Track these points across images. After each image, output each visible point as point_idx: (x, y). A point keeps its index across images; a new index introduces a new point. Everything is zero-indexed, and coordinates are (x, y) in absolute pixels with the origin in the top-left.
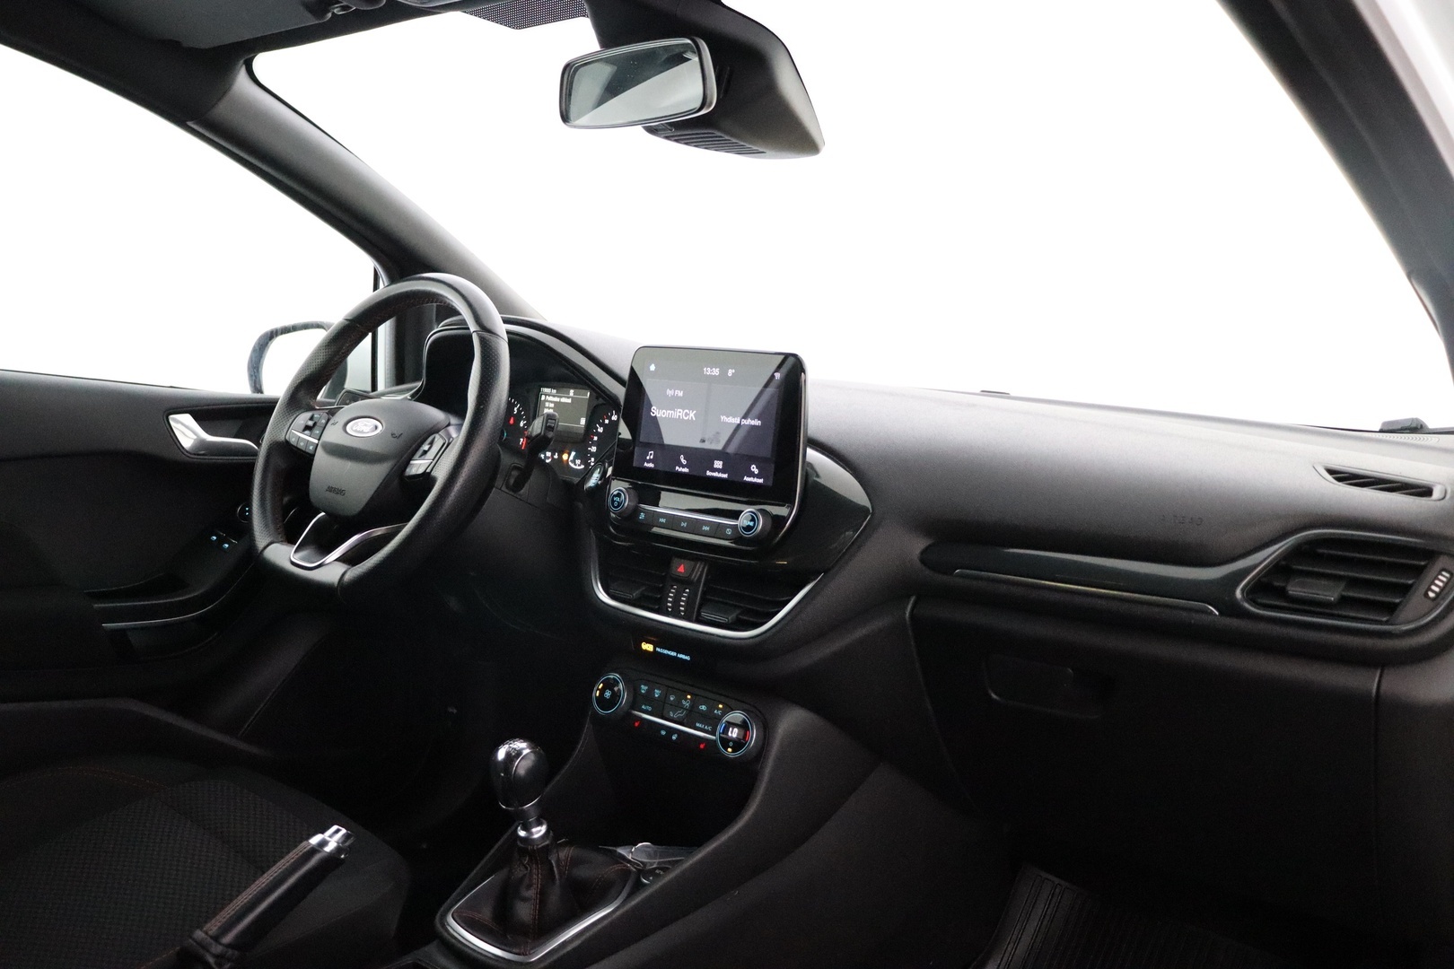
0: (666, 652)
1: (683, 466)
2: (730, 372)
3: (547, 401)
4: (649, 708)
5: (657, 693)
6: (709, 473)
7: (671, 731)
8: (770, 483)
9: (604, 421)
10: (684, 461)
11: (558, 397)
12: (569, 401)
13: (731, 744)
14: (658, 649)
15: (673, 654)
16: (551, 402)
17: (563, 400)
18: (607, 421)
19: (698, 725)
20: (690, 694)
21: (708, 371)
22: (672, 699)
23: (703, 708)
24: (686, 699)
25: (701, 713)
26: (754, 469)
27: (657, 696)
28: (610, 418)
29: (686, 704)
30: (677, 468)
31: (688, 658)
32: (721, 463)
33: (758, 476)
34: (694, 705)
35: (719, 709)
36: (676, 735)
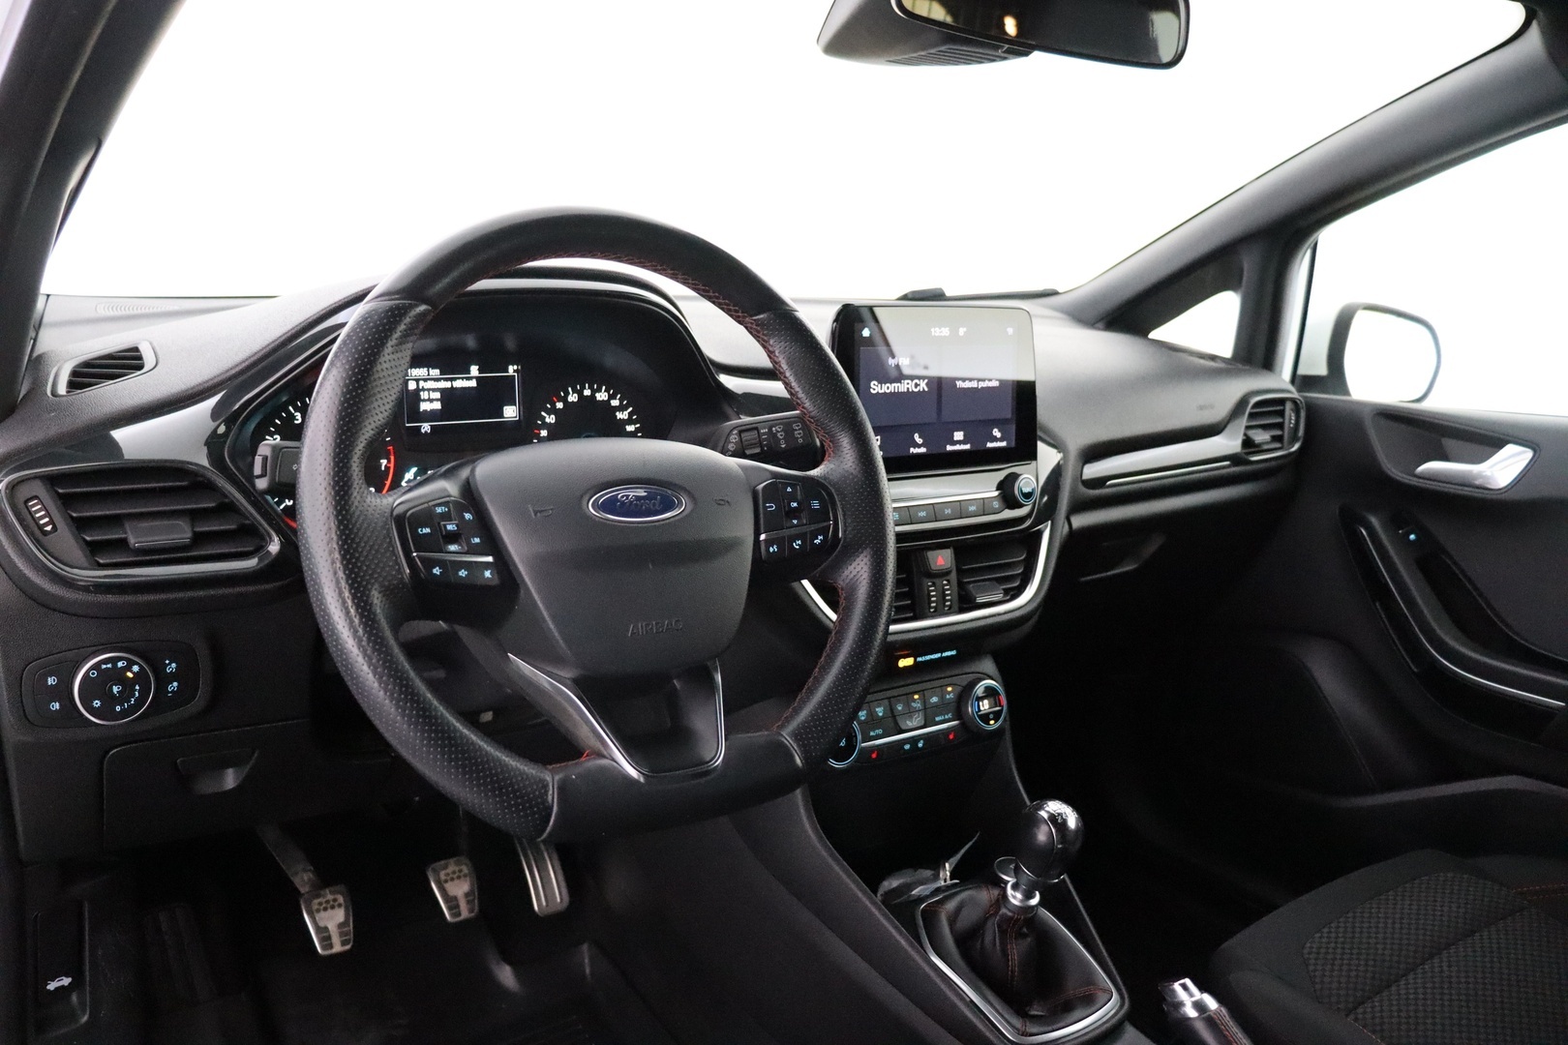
0: (928, 657)
1: (919, 446)
2: (962, 331)
3: (423, 390)
4: (880, 731)
5: (880, 711)
6: (949, 448)
7: (914, 741)
8: (1013, 444)
9: (553, 405)
10: (919, 441)
11: (446, 380)
12: (473, 383)
13: (991, 716)
14: (919, 659)
15: (939, 655)
16: (434, 390)
17: (459, 384)
18: (560, 405)
19: (937, 719)
20: (916, 693)
21: (936, 332)
22: (900, 708)
23: (935, 699)
24: (914, 701)
25: (936, 706)
26: (996, 433)
27: (880, 714)
28: (564, 400)
29: (917, 705)
30: (912, 450)
31: (954, 653)
32: (962, 433)
33: (1001, 440)
34: (924, 700)
35: (949, 693)
36: (922, 741)
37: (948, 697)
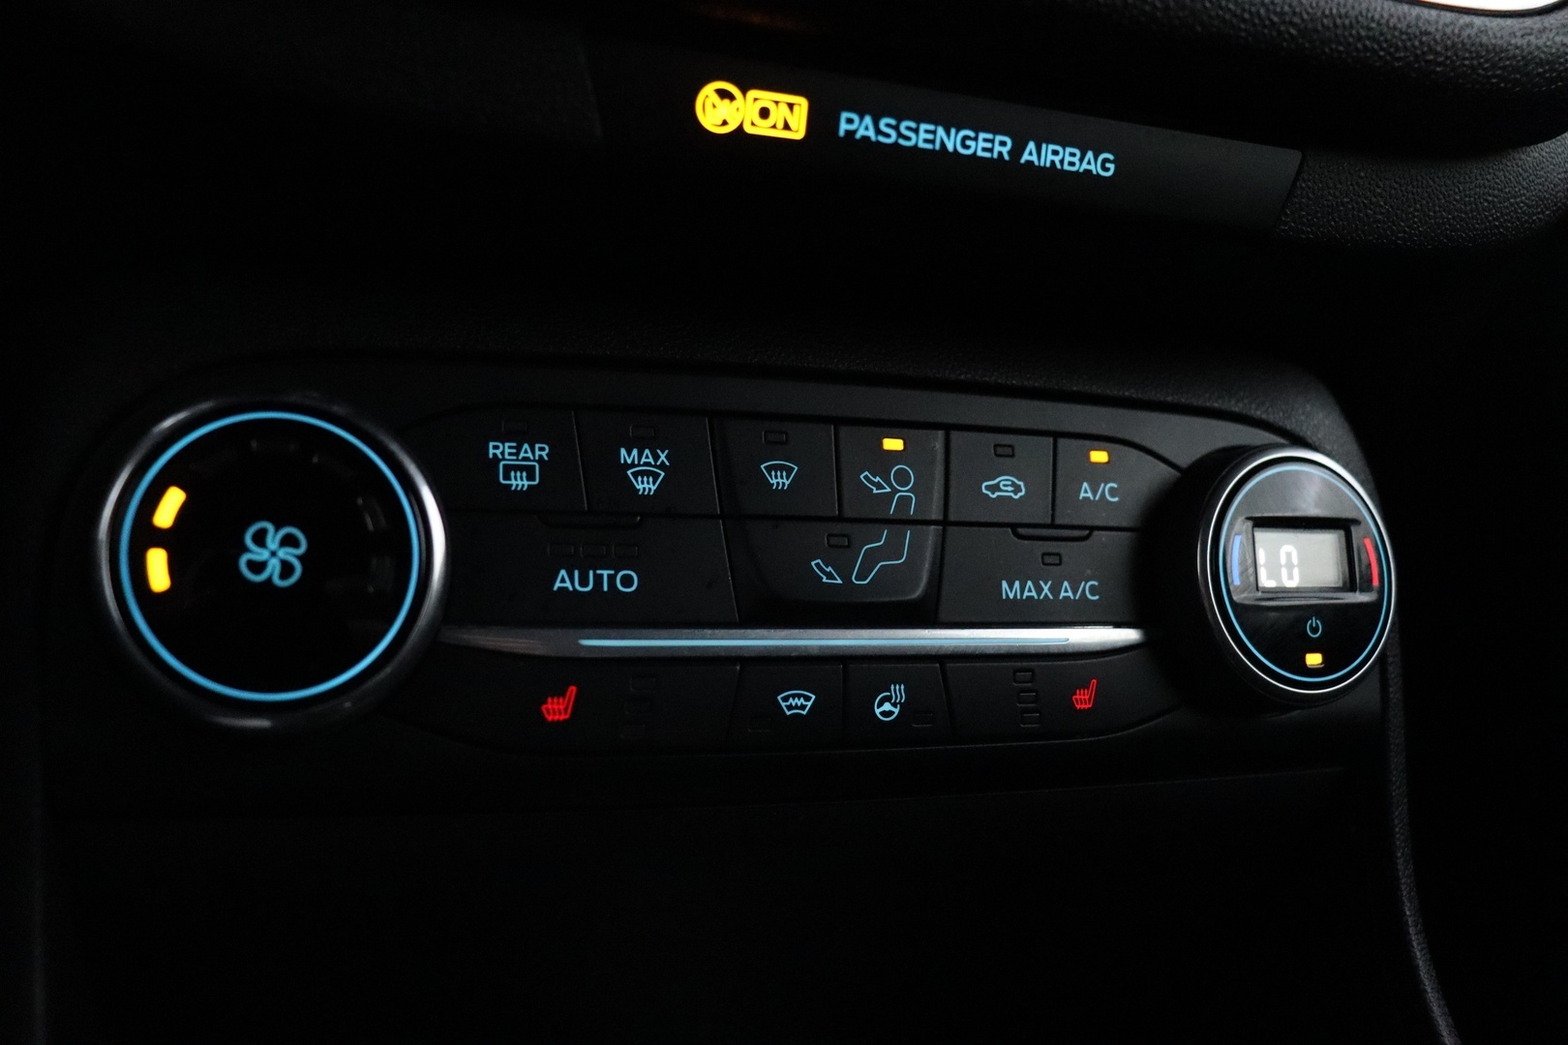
4: (626, 581)
13: (1314, 627)
14: (856, 125)
19: (1010, 591)
20: (894, 428)
35: (1098, 474)
36: (898, 691)
37: (1085, 492)
